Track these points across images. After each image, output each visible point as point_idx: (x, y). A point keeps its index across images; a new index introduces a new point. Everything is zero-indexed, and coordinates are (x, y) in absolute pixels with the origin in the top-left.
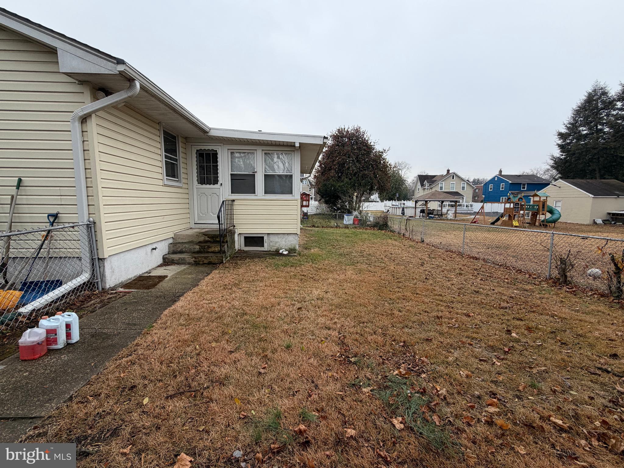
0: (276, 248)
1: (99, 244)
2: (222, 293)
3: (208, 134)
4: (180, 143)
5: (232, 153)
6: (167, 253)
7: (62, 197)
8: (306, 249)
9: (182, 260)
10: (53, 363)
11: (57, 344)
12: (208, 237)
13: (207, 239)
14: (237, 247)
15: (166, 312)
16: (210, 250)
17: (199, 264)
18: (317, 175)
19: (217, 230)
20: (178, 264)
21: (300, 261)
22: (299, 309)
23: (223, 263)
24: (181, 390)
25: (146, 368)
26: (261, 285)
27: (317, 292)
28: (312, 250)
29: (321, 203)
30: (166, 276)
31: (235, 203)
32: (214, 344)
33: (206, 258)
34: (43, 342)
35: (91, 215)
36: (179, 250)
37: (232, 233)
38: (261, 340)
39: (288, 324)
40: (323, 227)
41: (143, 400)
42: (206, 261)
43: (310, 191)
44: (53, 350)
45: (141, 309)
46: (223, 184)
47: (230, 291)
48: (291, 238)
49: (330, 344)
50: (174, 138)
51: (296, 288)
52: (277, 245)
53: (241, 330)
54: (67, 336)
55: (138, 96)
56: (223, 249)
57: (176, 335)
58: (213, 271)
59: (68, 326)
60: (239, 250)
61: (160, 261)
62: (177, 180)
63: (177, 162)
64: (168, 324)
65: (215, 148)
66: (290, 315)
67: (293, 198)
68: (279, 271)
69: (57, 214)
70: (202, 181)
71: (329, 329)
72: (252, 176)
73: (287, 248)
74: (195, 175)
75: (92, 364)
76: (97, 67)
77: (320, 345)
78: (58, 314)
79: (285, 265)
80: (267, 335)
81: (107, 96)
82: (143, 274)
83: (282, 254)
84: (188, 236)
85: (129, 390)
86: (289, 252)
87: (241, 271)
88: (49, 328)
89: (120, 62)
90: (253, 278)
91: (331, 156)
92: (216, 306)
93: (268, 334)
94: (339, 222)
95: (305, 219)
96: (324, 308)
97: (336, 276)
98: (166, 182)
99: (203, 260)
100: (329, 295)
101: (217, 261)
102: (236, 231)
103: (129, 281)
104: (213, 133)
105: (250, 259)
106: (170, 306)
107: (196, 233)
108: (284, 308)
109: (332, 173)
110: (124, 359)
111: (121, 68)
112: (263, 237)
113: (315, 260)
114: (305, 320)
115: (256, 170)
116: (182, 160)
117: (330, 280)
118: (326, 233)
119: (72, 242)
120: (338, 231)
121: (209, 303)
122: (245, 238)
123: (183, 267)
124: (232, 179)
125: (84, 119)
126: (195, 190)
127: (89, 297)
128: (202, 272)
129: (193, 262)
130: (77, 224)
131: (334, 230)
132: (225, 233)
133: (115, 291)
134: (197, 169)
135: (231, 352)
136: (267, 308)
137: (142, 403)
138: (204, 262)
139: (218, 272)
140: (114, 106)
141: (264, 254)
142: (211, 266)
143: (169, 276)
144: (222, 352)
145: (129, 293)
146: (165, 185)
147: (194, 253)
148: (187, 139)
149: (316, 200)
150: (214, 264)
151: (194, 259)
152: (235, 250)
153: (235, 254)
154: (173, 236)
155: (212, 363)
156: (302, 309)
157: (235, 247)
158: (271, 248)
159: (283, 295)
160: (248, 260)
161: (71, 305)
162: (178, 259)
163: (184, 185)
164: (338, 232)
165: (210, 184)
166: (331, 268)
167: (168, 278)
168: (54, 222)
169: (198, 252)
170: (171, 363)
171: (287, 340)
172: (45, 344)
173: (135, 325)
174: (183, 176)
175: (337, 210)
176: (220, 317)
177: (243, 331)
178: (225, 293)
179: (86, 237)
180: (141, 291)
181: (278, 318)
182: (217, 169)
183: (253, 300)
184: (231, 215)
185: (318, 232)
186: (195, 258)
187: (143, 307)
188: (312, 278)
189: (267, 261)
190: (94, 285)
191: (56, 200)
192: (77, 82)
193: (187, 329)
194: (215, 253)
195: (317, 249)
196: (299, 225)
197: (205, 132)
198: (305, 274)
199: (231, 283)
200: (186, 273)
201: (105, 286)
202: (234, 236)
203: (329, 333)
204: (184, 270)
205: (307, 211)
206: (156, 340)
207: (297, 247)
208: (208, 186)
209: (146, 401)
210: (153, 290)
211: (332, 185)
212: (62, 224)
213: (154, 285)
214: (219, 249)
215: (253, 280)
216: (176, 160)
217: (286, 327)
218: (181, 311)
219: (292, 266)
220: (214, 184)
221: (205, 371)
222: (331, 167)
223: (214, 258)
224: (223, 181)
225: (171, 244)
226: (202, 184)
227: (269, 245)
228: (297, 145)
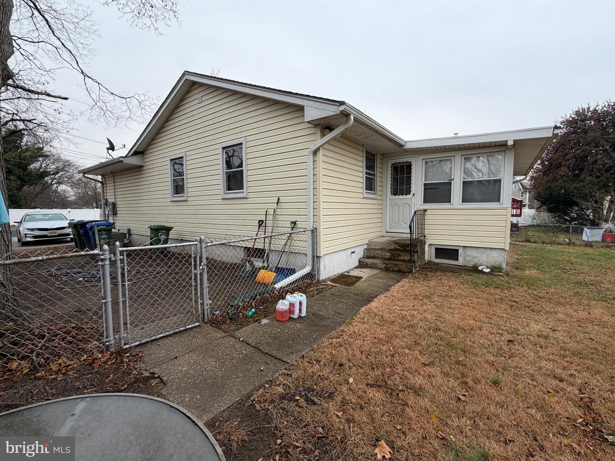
0: (473, 263)
1: (318, 246)
2: (413, 303)
3: (404, 148)
4: (378, 159)
5: (426, 162)
6: (362, 257)
7: (299, 210)
8: (517, 269)
9: (374, 264)
10: (292, 327)
11: (294, 315)
12: (398, 246)
13: (397, 247)
14: (427, 257)
15: (363, 309)
16: (400, 258)
17: (389, 270)
18: (534, 175)
19: (409, 240)
20: (371, 268)
21: (509, 284)
22: (509, 341)
23: (412, 272)
24: (379, 384)
25: (350, 352)
26: (456, 302)
27: (538, 327)
28: (527, 272)
29: (541, 211)
30: (361, 278)
31: (427, 213)
32: (407, 351)
33: (396, 265)
34: (287, 311)
35: (314, 223)
36: (372, 255)
37: (423, 243)
38: (458, 363)
39: (494, 356)
40: (543, 243)
41: (349, 378)
42: (396, 269)
43: (522, 196)
44: (292, 318)
45: (344, 302)
46: (415, 195)
47: (421, 302)
48: (495, 254)
49: (563, 402)
50: (373, 155)
51: (504, 315)
52: (475, 260)
53: (435, 346)
54: (299, 310)
55: (353, 126)
56: (413, 259)
57: (372, 332)
58: (403, 280)
59: (300, 303)
60: (428, 261)
61: (357, 264)
62: (374, 192)
63: (374, 177)
64: (365, 320)
65: (408, 160)
66: (496, 346)
67: (501, 206)
68: (478, 291)
69: (296, 222)
70: (395, 192)
71: (561, 381)
72: (448, 185)
73: (489, 265)
74: (389, 186)
75: (314, 336)
76: (327, 112)
77: (547, 397)
78: (296, 294)
79: (487, 285)
80: (466, 360)
81: (330, 132)
82: (344, 272)
83: (481, 272)
84: (380, 243)
85: (339, 366)
86: (492, 270)
87: (432, 283)
88: (291, 302)
89: (342, 103)
90: (446, 293)
91: (560, 149)
92: (408, 314)
93: (468, 360)
94: (574, 238)
95: (514, 231)
96: (549, 350)
97: (571, 312)
98: (366, 195)
99: (393, 267)
100: (558, 335)
101: (406, 269)
102: (427, 241)
103: (334, 277)
104: (408, 146)
105: (442, 272)
106: (366, 304)
107: (388, 240)
108: (488, 335)
109: (563, 170)
110: (334, 340)
111: (342, 108)
112: (458, 250)
113: (533, 285)
114: (520, 358)
115: (452, 178)
116: (379, 174)
117: (560, 316)
118: (549, 251)
119: (303, 242)
120: (571, 249)
121: (401, 310)
122: (436, 249)
123: (375, 272)
124: (425, 189)
125: (315, 152)
126: (388, 201)
127: (310, 285)
128: (393, 279)
129: (384, 268)
130: (306, 229)
131: (565, 248)
132: (415, 243)
133: (325, 283)
134: (391, 181)
135: (425, 365)
136: (465, 330)
137: (349, 381)
138: (394, 269)
139: (408, 280)
140: (334, 139)
141: (458, 269)
142: (400, 274)
143: (364, 277)
144: (415, 361)
145: (335, 286)
146: (365, 198)
147: (385, 259)
148: (385, 155)
149: (531, 207)
150: (403, 272)
151: (384, 265)
152: (425, 261)
153: (424, 265)
154: (367, 242)
155: (406, 368)
156: (515, 343)
157: (424, 258)
158: (467, 263)
159: (485, 320)
160: (438, 273)
161: (300, 288)
162: (371, 263)
163: (379, 197)
164: (571, 251)
165: (402, 195)
166: (561, 299)
167: (363, 279)
168: (293, 227)
169: (389, 259)
170: (370, 355)
171: (493, 374)
172: (288, 312)
173: (340, 314)
174: (379, 188)
175: (570, 222)
176: (413, 327)
177: (437, 347)
178: (416, 303)
179: (311, 239)
180: (343, 286)
181: (480, 344)
182: (410, 180)
183: (447, 316)
184: (422, 225)
185: (535, 248)
186: (386, 265)
187: (345, 300)
188: (529, 307)
189: (463, 277)
190: (313, 276)
191: (296, 212)
192: (313, 126)
193: (381, 329)
194: (405, 261)
195: (535, 271)
196: (508, 240)
197: (401, 146)
198: (517, 300)
199: (422, 294)
200: (378, 277)
201: (319, 278)
202: (425, 246)
203: (562, 386)
204: (376, 274)
205: (518, 221)
206: (357, 331)
207: (504, 266)
208: (401, 197)
209: (351, 380)
210: (352, 287)
211: (561, 187)
212: (298, 229)
213: (353, 284)
214: (409, 258)
215: (446, 295)
216: (374, 175)
217: (491, 358)
218: (376, 311)
219: (496, 287)
220: (406, 195)
221: (399, 374)
222: (560, 164)
223: (403, 267)
224: (416, 192)
225: (366, 249)
226: (395, 195)
227: (465, 259)
228: (510, 143)
